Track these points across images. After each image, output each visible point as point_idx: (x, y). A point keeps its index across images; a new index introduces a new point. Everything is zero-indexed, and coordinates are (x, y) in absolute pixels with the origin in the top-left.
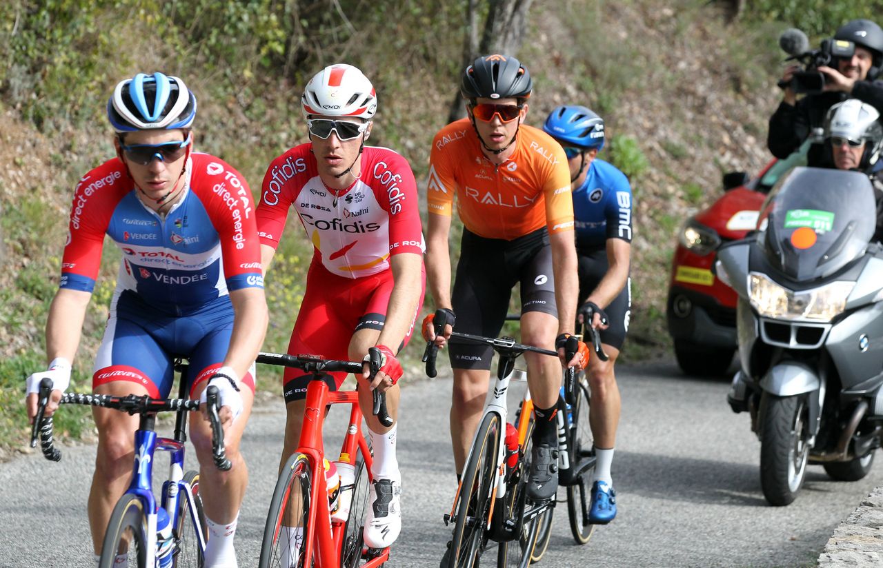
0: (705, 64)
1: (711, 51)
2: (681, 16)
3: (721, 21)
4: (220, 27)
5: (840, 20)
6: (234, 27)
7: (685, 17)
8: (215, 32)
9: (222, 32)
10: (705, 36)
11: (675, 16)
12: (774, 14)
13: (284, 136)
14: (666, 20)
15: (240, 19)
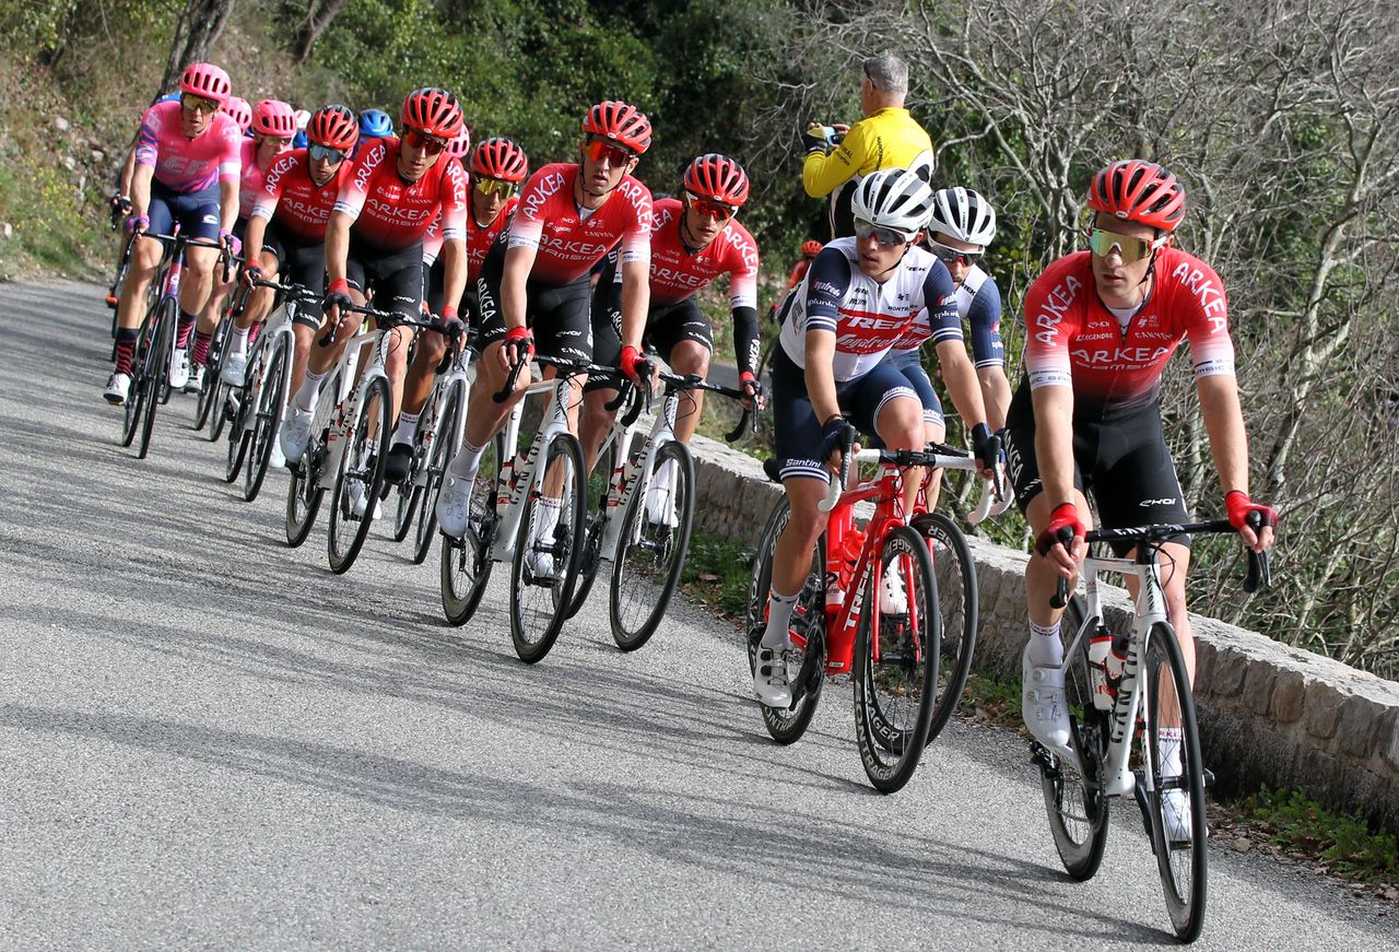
0: (276, 91)
1: (281, 83)
2: (264, 53)
3: (289, 62)
4: (20, 26)
5: (367, 73)
6: (28, 27)
7: (266, 56)
8: (16, 28)
9: (20, 30)
10: (278, 71)
11: (260, 53)
12: (322, 62)
13: (42, 103)
14: (254, 55)
15: (33, 23)
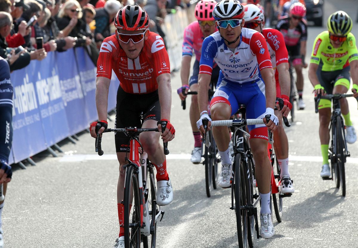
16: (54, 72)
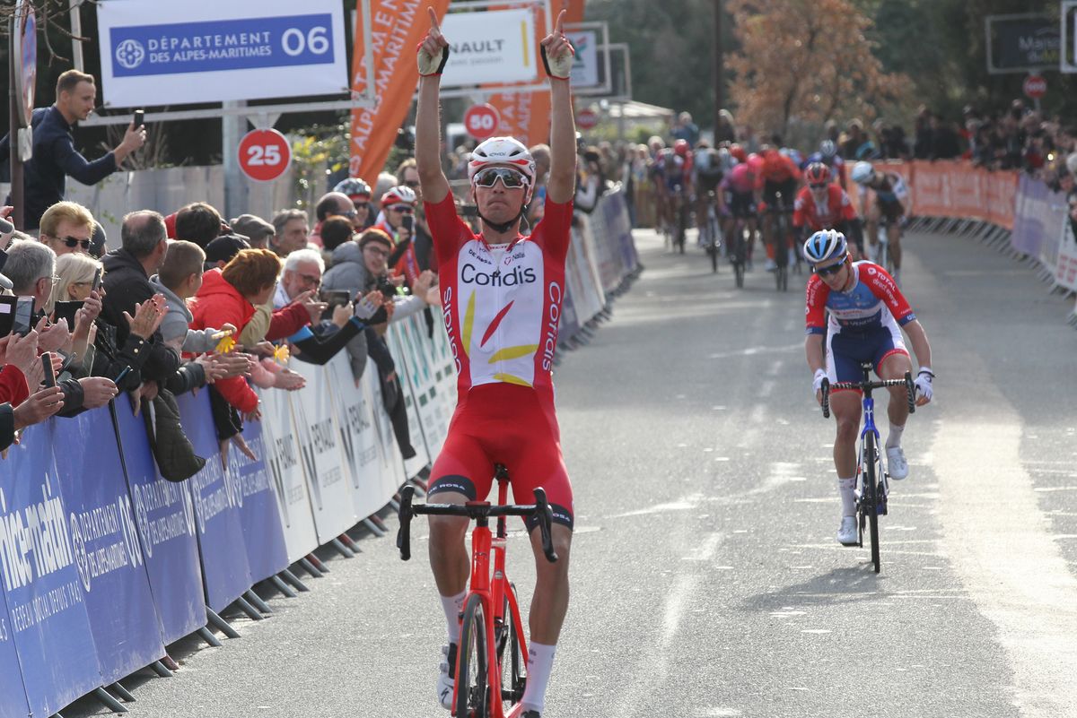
16: (47, 488)
